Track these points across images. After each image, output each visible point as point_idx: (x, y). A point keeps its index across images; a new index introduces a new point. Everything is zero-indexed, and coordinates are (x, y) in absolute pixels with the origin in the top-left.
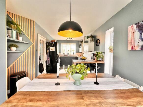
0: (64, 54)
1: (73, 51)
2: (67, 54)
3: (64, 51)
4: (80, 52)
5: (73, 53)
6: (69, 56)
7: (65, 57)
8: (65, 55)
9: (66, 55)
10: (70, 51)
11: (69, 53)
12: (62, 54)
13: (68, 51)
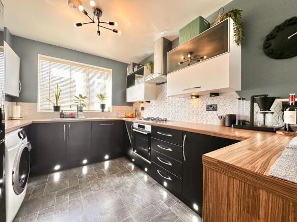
0: (57, 108)
1: (102, 97)
2: (74, 109)
3: (57, 97)
4: (129, 100)
5: (103, 106)
6: (82, 117)
7: (67, 123)
8: (62, 115)
9: (67, 113)
10: (85, 97)
11: (82, 106)
12: (48, 111)
13: (81, 96)
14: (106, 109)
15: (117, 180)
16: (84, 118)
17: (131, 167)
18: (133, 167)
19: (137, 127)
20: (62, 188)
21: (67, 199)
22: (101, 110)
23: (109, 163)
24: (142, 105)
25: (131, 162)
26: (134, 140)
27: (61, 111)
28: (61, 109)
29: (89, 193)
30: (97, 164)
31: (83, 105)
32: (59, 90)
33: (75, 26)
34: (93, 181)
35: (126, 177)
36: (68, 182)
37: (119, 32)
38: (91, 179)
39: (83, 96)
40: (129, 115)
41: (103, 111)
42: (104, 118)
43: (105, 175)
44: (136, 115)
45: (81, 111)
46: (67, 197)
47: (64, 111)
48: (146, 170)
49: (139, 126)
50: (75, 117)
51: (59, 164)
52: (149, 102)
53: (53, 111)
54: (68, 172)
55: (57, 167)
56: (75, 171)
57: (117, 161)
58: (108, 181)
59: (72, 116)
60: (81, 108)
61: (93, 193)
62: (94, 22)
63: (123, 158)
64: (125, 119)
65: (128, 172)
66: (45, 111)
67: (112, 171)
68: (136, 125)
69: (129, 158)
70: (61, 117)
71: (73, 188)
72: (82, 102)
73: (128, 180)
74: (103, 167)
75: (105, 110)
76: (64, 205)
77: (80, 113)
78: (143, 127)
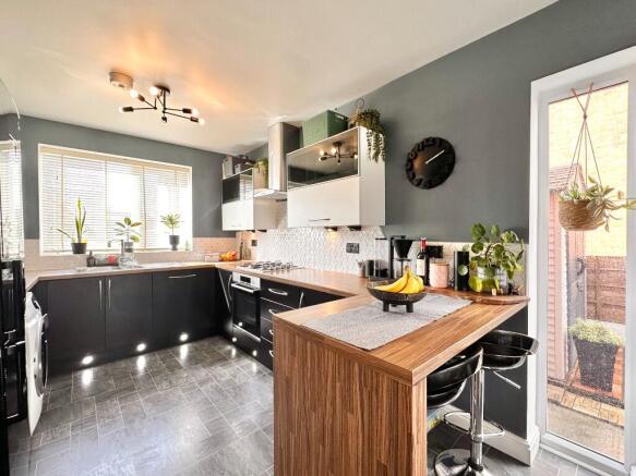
0: (79, 248)
1: (171, 221)
2: (117, 248)
3: (79, 226)
4: (227, 227)
5: (174, 240)
6: (131, 265)
7: (104, 278)
8: (91, 262)
9: (102, 255)
10: (138, 224)
11: (130, 241)
12: (61, 254)
13: (128, 221)
14: (181, 246)
15: (203, 373)
16: (136, 264)
17: (230, 352)
18: (234, 352)
19: (239, 281)
20: (104, 390)
21: (116, 405)
22: (170, 247)
23: (190, 348)
24: (253, 236)
25: (231, 343)
26: (234, 303)
27: (88, 253)
28: (88, 248)
29: (153, 395)
30: (164, 351)
31: (133, 238)
32: (82, 211)
33: (121, 110)
34: (158, 378)
35: (219, 368)
36: (112, 382)
37: (202, 121)
38: (154, 374)
39: (133, 222)
40: (228, 255)
41: (174, 249)
42: (177, 265)
43: (181, 368)
44: (242, 255)
45: (130, 250)
46: (116, 402)
47: (94, 253)
48: (255, 353)
49: (243, 279)
50: (117, 265)
51: (91, 354)
52: (265, 231)
53: (71, 253)
54: (109, 367)
55: (88, 360)
56: (122, 364)
57: (205, 343)
58: (186, 375)
59: (113, 262)
60: (130, 244)
61: (160, 393)
62: (155, 108)
63: (217, 338)
64: (218, 265)
65: (224, 359)
66: (55, 254)
67: (194, 359)
68: (236, 277)
69: (227, 337)
70: (89, 266)
71: (125, 389)
72: (132, 234)
73: (223, 372)
74: (178, 354)
75: (178, 246)
76: (113, 411)
77: (127, 254)
78: (248, 280)
